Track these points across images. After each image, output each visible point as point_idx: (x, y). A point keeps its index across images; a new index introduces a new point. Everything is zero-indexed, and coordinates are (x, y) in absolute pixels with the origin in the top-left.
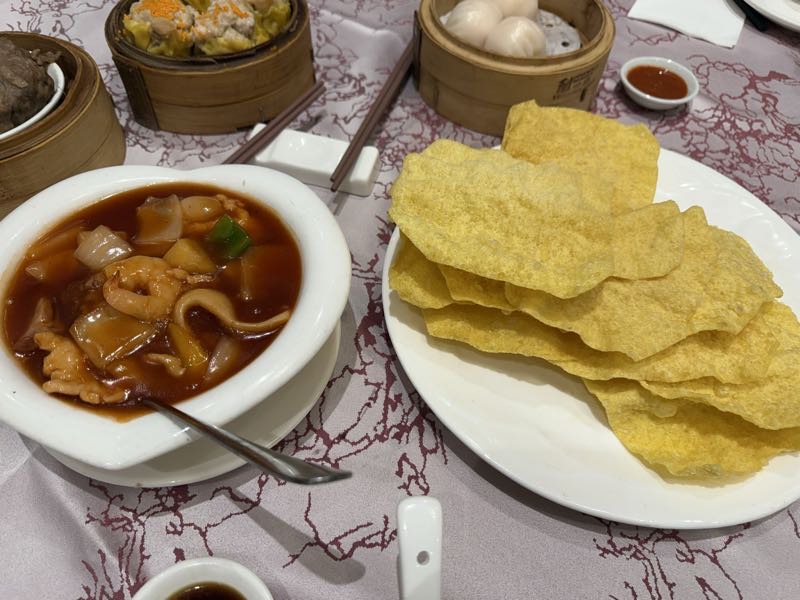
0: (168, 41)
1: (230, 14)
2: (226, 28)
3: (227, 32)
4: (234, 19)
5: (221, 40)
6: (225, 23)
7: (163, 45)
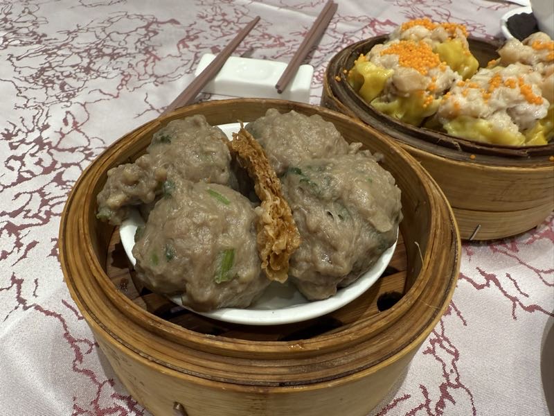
0: (404, 100)
1: (515, 92)
2: (499, 110)
3: (497, 116)
4: (518, 102)
5: (483, 124)
6: (502, 103)
7: (395, 103)
